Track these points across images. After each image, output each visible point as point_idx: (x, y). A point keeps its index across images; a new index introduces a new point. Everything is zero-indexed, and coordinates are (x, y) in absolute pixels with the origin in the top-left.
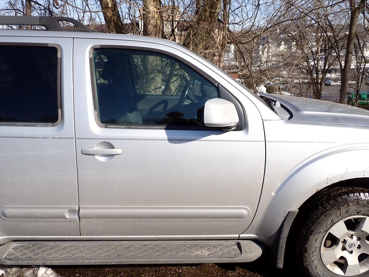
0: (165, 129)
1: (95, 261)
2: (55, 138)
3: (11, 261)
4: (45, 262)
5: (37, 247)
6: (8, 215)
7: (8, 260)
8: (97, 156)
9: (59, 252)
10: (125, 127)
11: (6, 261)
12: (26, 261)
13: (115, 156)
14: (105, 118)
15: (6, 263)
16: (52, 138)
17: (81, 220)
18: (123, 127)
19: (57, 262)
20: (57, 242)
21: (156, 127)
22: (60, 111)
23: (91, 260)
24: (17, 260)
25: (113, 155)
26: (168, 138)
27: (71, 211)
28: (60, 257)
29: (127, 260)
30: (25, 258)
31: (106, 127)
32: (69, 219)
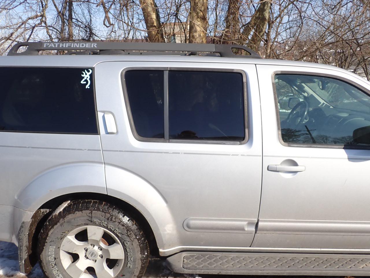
0: (344, 148)
1: (267, 272)
2: (244, 155)
3: (189, 270)
4: (221, 272)
5: (207, 257)
6: (192, 226)
7: (187, 269)
8: (281, 172)
9: (231, 263)
10: (306, 146)
11: (184, 270)
12: (203, 270)
13: (298, 173)
14: (287, 137)
15: (184, 272)
16: (242, 155)
17: (258, 232)
18: (304, 146)
19: (232, 271)
20: (224, 253)
21: (335, 147)
22: (247, 131)
23: (265, 271)
24: (195, 269)
25: (296, 172)
26: (348, 157)
27: (250, 224)
28: (235, 267)
29: (298, 271)
30: (202, 267)
31: (288, 146)
32: (248, 231)
